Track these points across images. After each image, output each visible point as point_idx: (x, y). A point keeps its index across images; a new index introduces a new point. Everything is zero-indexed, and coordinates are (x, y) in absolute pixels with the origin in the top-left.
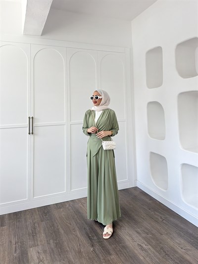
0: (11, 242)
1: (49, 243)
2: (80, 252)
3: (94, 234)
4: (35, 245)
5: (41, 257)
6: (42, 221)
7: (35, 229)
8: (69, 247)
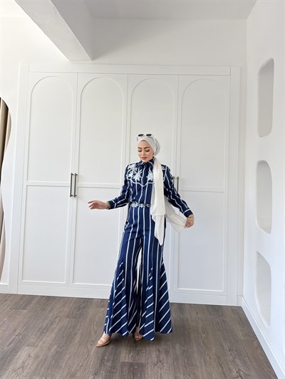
0: (15, 331)
1: (49, 349)
2: (73, 375)
3: (112, 358)
4: (34, 345)
5: (26, 364)
6: (68, 317)
7: (52, 324)
8: (67, 362)
